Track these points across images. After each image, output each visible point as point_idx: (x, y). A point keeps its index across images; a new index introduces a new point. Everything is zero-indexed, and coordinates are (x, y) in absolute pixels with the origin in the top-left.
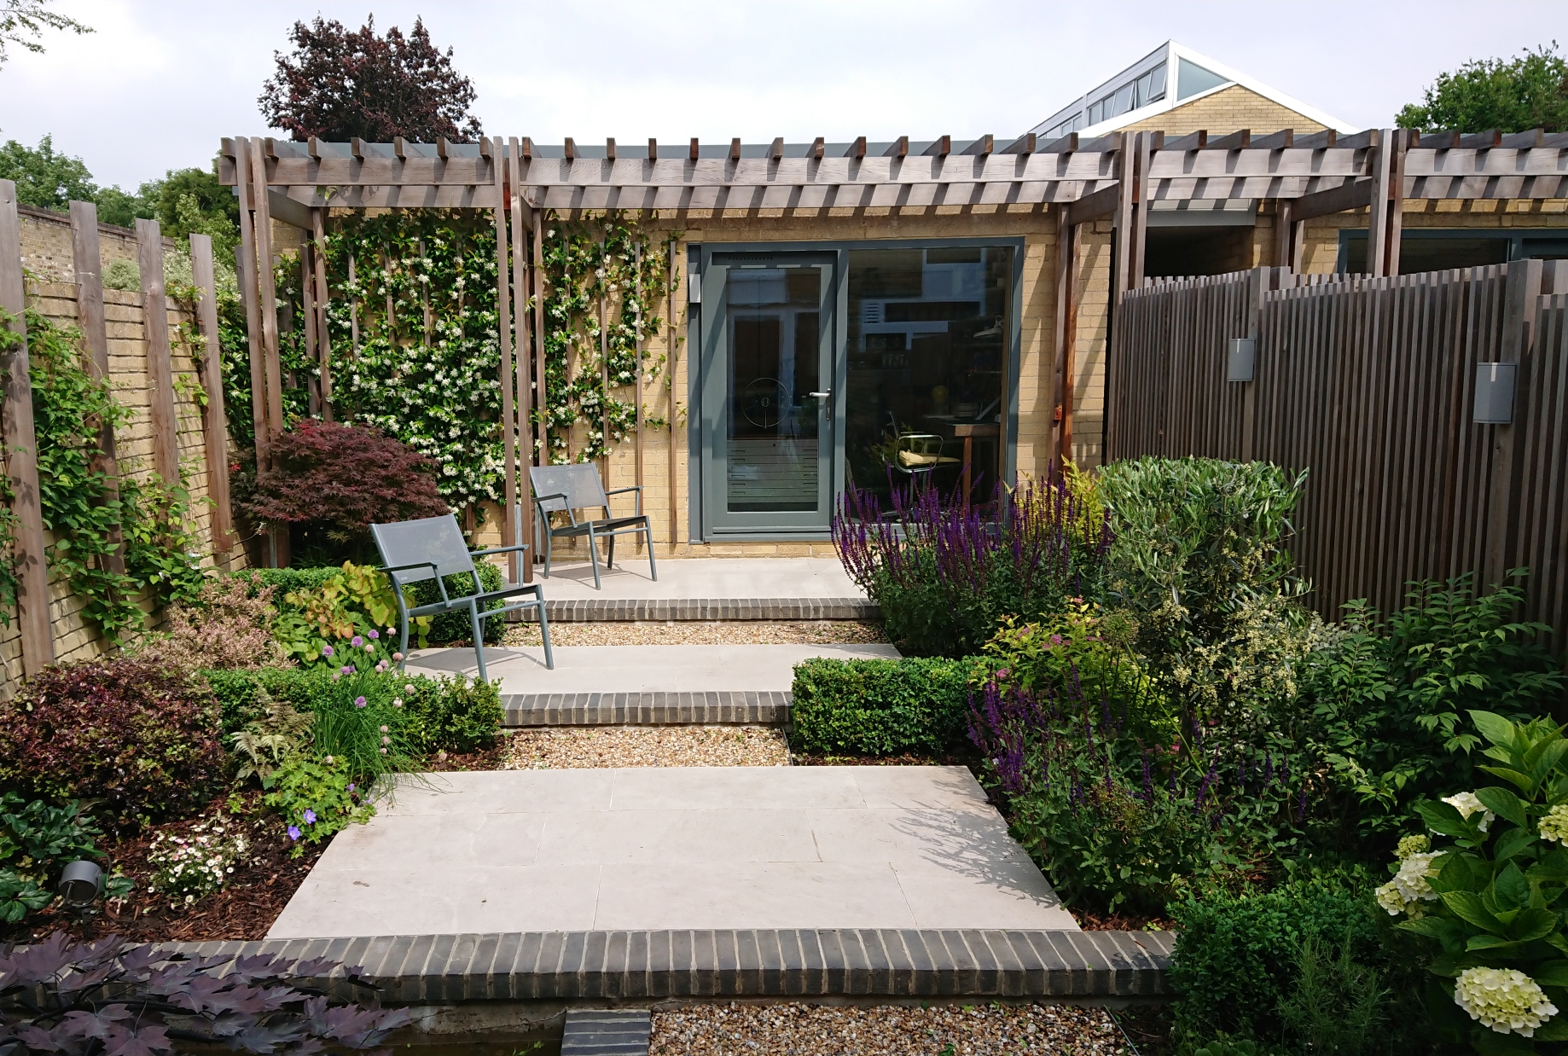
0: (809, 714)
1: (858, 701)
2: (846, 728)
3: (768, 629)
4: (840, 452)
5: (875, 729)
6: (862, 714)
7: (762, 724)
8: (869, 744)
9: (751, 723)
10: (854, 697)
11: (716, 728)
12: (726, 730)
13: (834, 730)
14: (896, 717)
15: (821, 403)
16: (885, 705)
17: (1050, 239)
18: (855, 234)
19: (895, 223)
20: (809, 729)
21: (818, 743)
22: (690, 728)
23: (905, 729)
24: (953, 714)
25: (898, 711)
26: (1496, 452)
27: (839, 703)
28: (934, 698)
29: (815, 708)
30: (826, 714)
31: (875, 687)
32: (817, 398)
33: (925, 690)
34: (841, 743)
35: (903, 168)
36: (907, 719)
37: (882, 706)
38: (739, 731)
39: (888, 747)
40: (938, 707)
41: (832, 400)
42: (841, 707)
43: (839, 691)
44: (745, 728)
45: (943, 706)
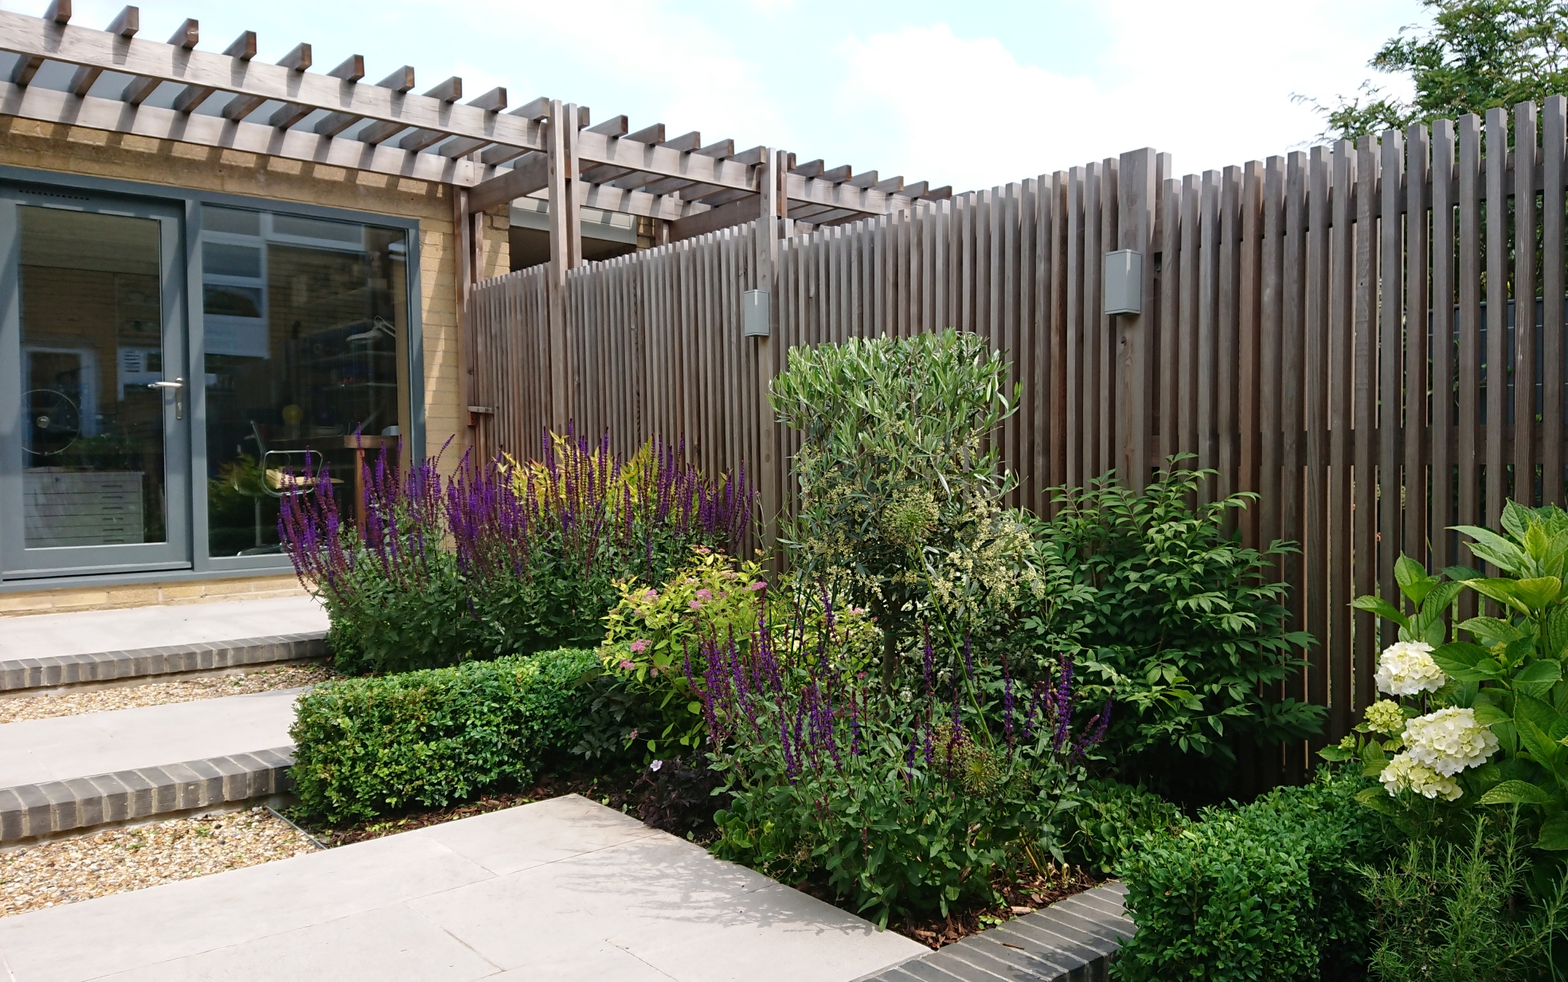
0: (340, 762)
1: (417, 730)
2: (399, 776)
3: (149, 689)
4: (200, 466)
5: (442, 768)
6: (423, 750)
7: (229, 805)
8: (433, 792)
9: (210, 806)
10: (411, 727)
11: (149, 825)
12: (170, 824)
13: (383, 781)
14: (473, 746)
15: (169, 397)
16: (458, 730)
17: (446, 227)
18: (209, 183)
19: (262, 178)
20: (341, 789)
21: (355, 808)
22: (98, 836)
23: (485, 761)
24: (546, 727)
25: (476, 734)
26: (1120, 347)
27: (389, 737)
28: (522, 708)
29: (350, 753)
30: (371, 759)
31: (441, 705)
32: (161, 389)
33: (509, 698)
34: (393, 801)
35: (303, 85)
36: (487, 744)
37: (450, 732)
38: (194, 823)
39: (462, 790)
40: (528, 720)
41: (185, 394)
42: (391, 744)
43: (387, 720)
44: (200, 816)
45: (533, 717)
